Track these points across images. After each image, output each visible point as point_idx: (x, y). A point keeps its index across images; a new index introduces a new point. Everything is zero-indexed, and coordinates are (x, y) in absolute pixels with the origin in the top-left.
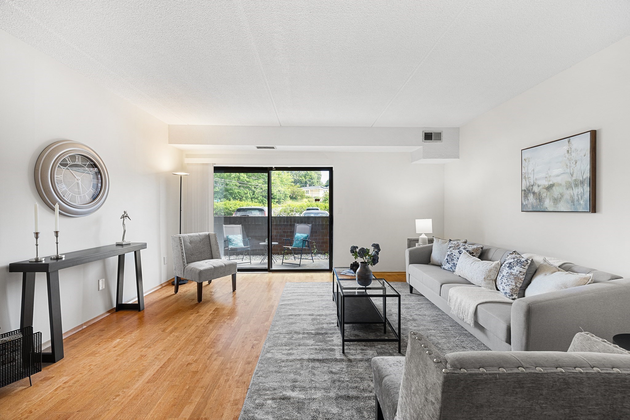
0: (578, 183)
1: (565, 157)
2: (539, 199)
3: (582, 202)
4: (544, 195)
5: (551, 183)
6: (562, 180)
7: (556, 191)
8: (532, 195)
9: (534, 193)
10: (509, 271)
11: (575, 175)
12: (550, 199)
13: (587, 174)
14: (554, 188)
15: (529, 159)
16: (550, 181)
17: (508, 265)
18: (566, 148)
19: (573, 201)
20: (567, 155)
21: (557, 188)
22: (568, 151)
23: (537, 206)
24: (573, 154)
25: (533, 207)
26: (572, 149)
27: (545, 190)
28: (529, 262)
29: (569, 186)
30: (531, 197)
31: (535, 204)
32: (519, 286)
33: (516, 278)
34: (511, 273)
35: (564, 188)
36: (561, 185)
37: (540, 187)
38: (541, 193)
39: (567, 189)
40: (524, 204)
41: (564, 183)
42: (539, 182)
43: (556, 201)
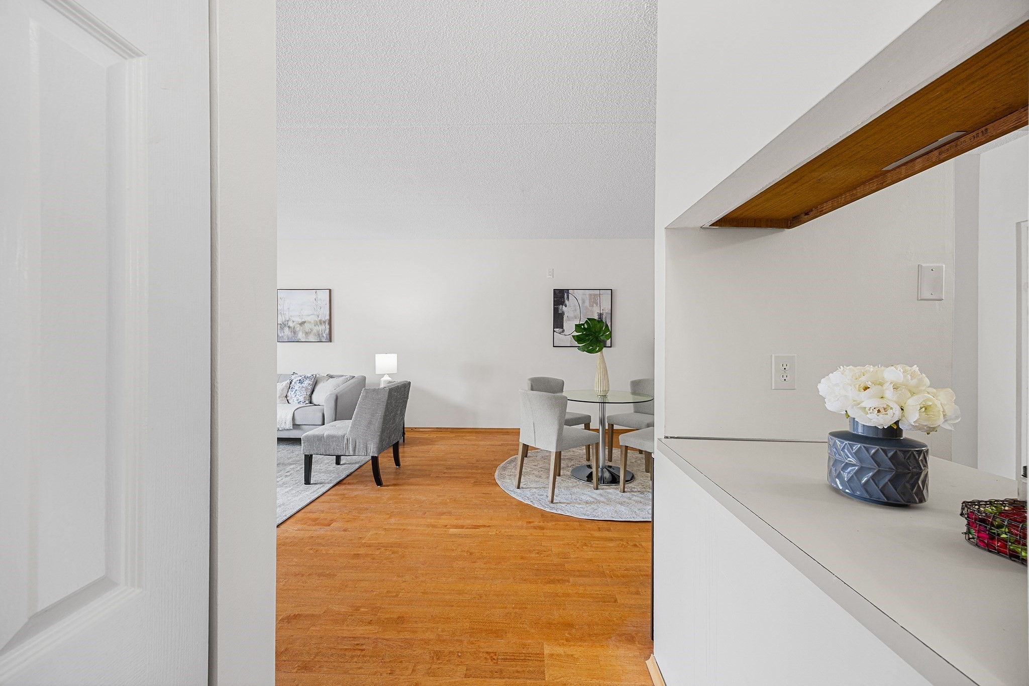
0: (321, 322)
1: (314, 303)
2: (294, 332)
3: (324, 335)
4: (298, 329)
5: (303, 320)
6: (312, 319)
7: (307, 327)
8: (287, 329)
9: (289, 327)
10: (301, 385)
11: (320, 317)
12: (303, 332)
13: (328, 317)
14: (305, 324)
15: (285, 298)
16: (302, 319)
17: (299, 382)
18: (314, 297)
19: (319, 335)
20: (315, 302)
21: (308, 324)
22: (315, 299)
23: (292, 338)
24: (319, 302)
25: (288, 339)
26: (318, 299)
27: (299, 325)
28: (314, 376)
29: (316, 324)
30: (286, 330)
31: (290, 336)
32: (308, 394)
33: (306, 389)
34: (303, 387)
35: (313, 325)
36: (310, 322)
37: (295, 323)
38: (296, 327)
39: (315, 326)
40: (280, 335)
41: (312, 322)
42: (294, 319)
43: (307, 334)
